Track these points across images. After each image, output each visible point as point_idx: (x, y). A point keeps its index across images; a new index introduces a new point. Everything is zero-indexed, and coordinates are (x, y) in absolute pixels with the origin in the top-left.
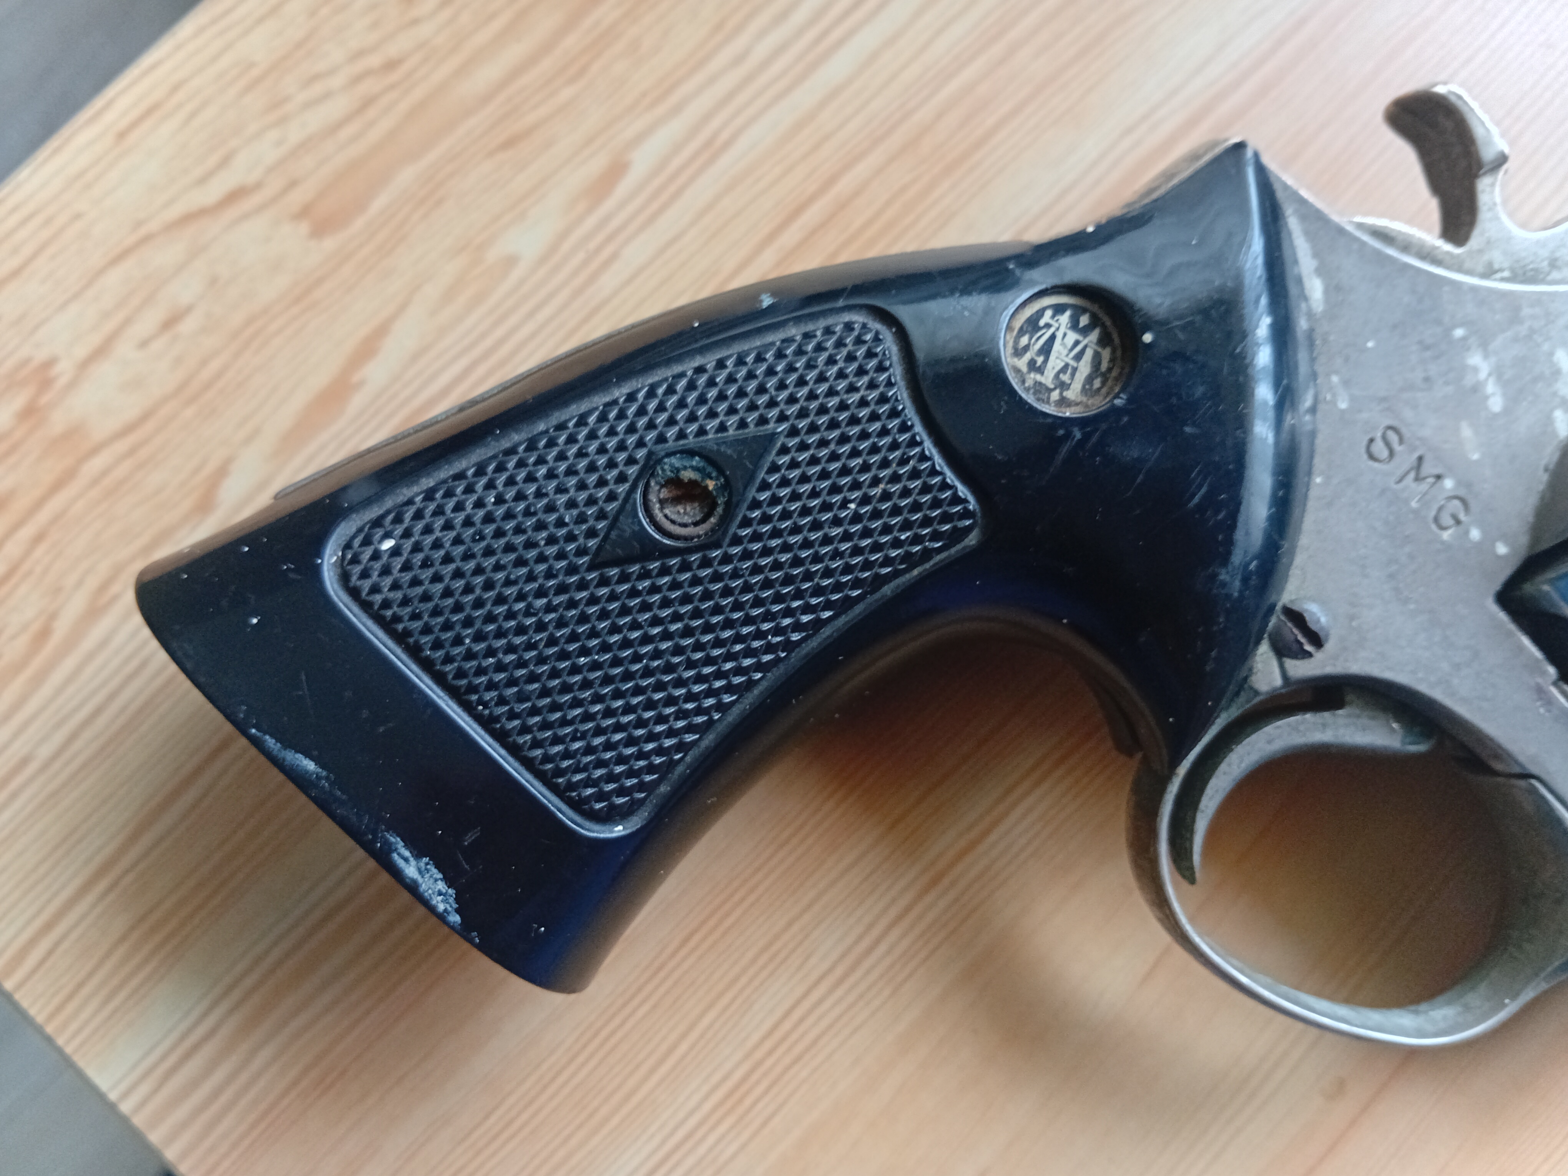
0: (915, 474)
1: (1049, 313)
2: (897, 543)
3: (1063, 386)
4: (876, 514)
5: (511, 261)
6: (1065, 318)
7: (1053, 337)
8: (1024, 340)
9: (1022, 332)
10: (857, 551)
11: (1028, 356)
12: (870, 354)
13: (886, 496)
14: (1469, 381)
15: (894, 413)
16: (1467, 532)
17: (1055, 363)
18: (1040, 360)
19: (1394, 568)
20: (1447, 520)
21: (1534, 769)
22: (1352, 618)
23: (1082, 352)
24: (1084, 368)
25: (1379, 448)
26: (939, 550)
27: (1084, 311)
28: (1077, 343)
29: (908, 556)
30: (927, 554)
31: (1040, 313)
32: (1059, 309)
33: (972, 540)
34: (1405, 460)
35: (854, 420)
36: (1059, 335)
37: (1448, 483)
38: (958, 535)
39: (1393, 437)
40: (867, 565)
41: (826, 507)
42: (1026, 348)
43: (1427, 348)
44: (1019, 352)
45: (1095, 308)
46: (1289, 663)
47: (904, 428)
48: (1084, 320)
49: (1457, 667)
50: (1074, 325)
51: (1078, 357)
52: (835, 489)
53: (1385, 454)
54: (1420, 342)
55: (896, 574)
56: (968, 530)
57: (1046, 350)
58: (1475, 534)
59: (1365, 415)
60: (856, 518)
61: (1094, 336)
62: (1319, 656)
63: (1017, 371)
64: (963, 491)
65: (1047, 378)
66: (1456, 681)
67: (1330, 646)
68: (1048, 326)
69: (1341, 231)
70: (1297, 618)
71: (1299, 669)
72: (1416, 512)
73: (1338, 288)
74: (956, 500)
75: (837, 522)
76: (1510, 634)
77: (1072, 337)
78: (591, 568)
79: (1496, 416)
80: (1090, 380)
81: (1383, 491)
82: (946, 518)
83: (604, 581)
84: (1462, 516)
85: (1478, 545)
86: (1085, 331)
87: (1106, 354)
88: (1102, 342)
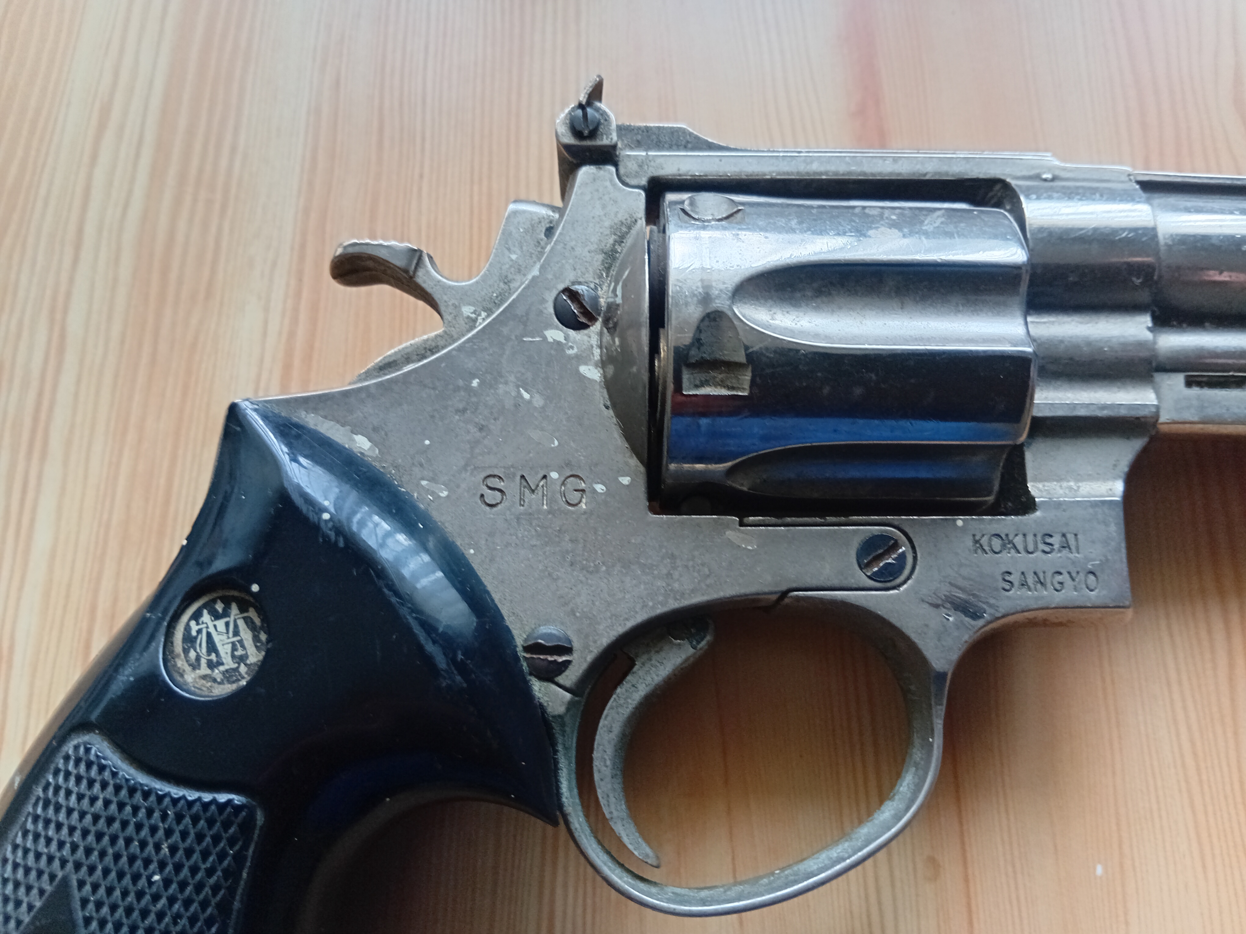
1: (193, 623)
2: (210, 872)
3: (242, 659)
4: (178, 868)
6: (206, 617)
7: (209, 635)
9: (186, 651)
10: (187, 903)
11: (203, 662)
13: (173, 849)
14: (509, 404)
16: (595, 491)
17: (224, 650)
18: (213, 657)
19: (569, 558)
20: (574, 497)
21: (783, 588)
22: (573, 612)
23: (236, 626)
24: (246, 635)
25: (492, 497)
26: (245, 847)
28: (227, 624)
29: (227, 873)
30: (239, 859)
31: (188, 628)
32: (196, 616)
33: (260, 817)
34: (512, 487)
36: (212, 630)
37: (554, 475)
39: (492, 482)
40: (204, 905)
41: (140, 895)
42: (198, 658)
43: (464, 411)
44: (195, 666)
45: (220, 593)
47: (146, 794)
48: (219, 607)
49: (669, 575)
50: (216, 616)
51: (236, 633)
52: (136, 878)
53: (498, 494)
54: (458, 411)
55: (231, 891)
56: (251, 817)
57: (212, 647)
58: (600, 488)
59: (463, 486)
60: (167, 883)
61: (234, 610)
62: (574, 657)
64: (223, 798)
66: (676, 585)
67: (576, 644)
69: (345, 394)
70: (534, 648)
71: (570, 677)
72: (549, 512)
73: (375, 429)
75: (156, 898)
76: (682, 522)
77: (221, 624)
79: (544, 408)
81: (518, 519)
84: (583, 485)
85: (608, 493)
88: (243, 609)
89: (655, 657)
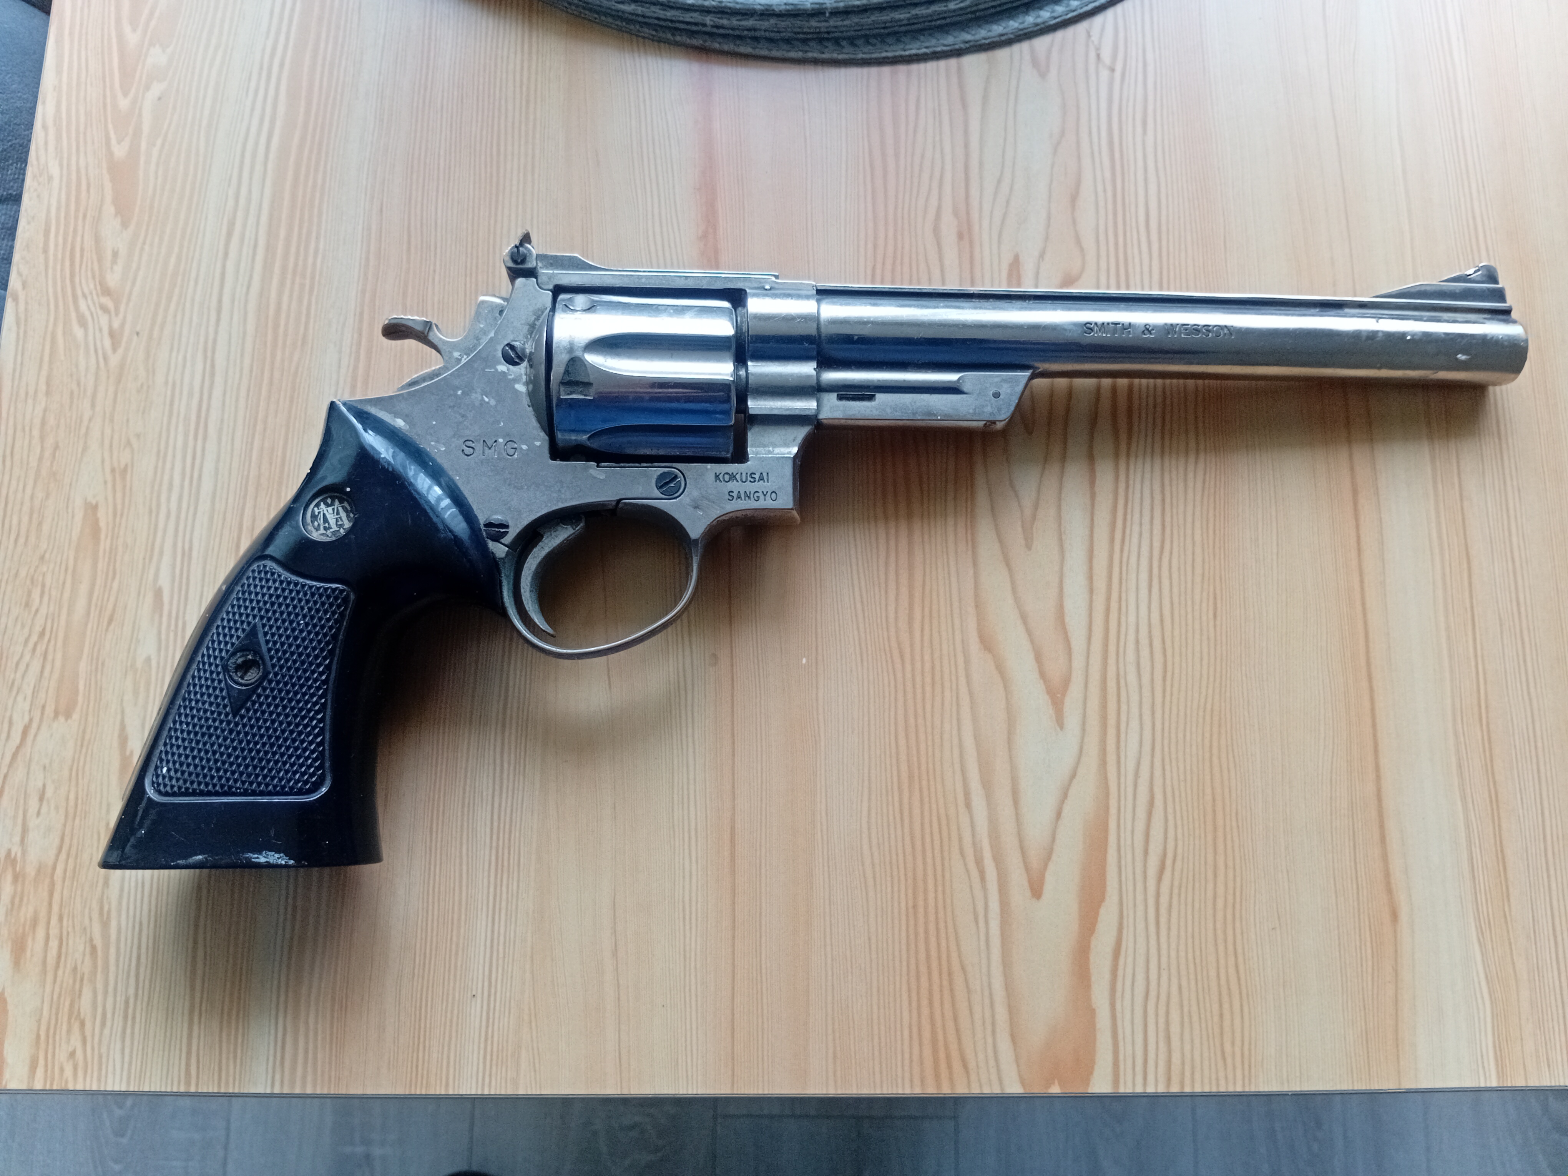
0: (313, 595)
1: (316, 509)
2: (328, 620)
3: (341, 526)
4: (312, 618)
5: (148, 660)
6: (322, 506)
7: (324, 514)
8: (316, 524)
9: (312, 522)
10: (317, 634)
11: (322, 527)
12: (266, 573)
13: (310, 609)
14: (477, 404)
15: (289, 583)
16: (521, 449)
17: (332, 522)
18: (327, 525)
19: (508, 481)
20: (511, 452)
21: (617, 498)
22: (509, 508)
23: (338, 510)
24: (343, 514)
25: (468, 451)
26: (345, 609)
27: (326, 498)
28: (333, 509)
29: (336, 621)
30: (342, 614)
31: (313, 511)
32: (317, 505)
33: (352, 597)
34: (479, 447)
35: (278, 597)
36: (325, 512)
37: (501, 440)
38: (346, 600)
39: (468, 443)
40: (325, 635)
41: (293, 630)
42: (319, 525)
43: (454, 406)
44: (317, 529)
45: (329, 494)
46: (503, 541)
47: (296, 584)
48: (329, 501)
49: (559, 491)
50: (328, 505)
51: (338, 513)
52: (291, 622)
53: (471, 450)
54: (450, 407)
55: (338, 629)
56: (348, 596)
57: (326, 520)
58: (524, 447)
59: (453, 445)
60: (307, 624)
61: (337, 502)
62: (510, 530)
63: (322, 534)
64: (334, 586)
65: (335, 528)
66: (563, 496)
67: (510, 524)
68: (319, 513)
69: (391, 397)
70: (489, 525)
71: (508, 539)
72: (498, 459)
73: (407, 416)
74: (334, 590)
75: (301, 631)
76: (567, 465)
77: (330, 509)
78: (234, 717)
79: (496, 406)
80: (348, 516)
81: (482, 462)
82: (336, 598)
83: (242, 717)
84: (516, 446)
85: (528, 450)
86: (332, 504)
87: (346, 504)
88: (341, 502)
89: (554, 534)
